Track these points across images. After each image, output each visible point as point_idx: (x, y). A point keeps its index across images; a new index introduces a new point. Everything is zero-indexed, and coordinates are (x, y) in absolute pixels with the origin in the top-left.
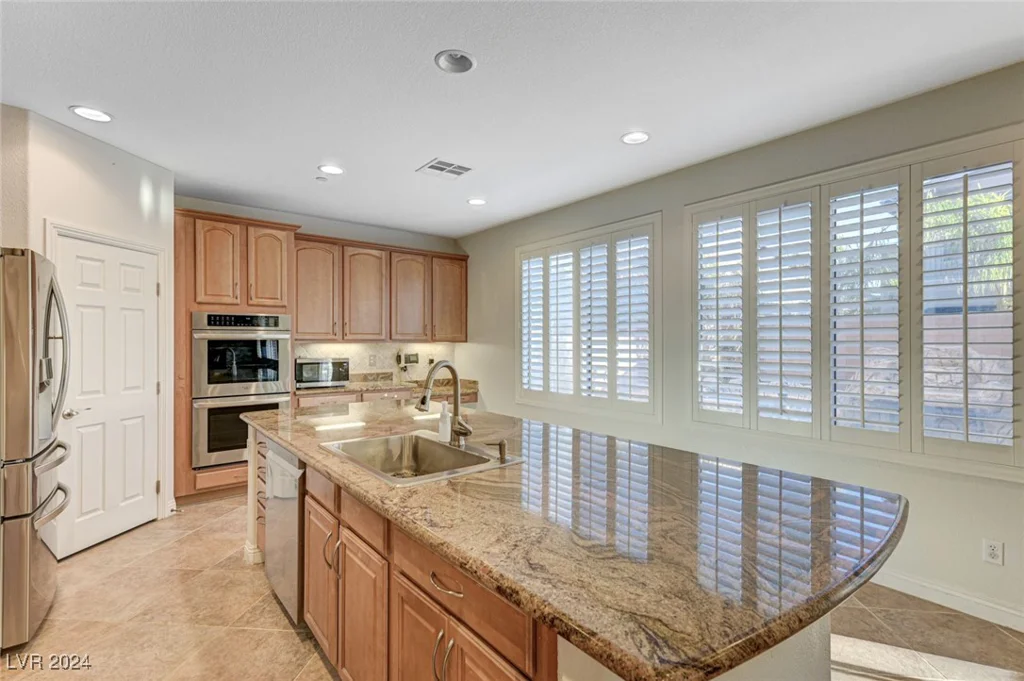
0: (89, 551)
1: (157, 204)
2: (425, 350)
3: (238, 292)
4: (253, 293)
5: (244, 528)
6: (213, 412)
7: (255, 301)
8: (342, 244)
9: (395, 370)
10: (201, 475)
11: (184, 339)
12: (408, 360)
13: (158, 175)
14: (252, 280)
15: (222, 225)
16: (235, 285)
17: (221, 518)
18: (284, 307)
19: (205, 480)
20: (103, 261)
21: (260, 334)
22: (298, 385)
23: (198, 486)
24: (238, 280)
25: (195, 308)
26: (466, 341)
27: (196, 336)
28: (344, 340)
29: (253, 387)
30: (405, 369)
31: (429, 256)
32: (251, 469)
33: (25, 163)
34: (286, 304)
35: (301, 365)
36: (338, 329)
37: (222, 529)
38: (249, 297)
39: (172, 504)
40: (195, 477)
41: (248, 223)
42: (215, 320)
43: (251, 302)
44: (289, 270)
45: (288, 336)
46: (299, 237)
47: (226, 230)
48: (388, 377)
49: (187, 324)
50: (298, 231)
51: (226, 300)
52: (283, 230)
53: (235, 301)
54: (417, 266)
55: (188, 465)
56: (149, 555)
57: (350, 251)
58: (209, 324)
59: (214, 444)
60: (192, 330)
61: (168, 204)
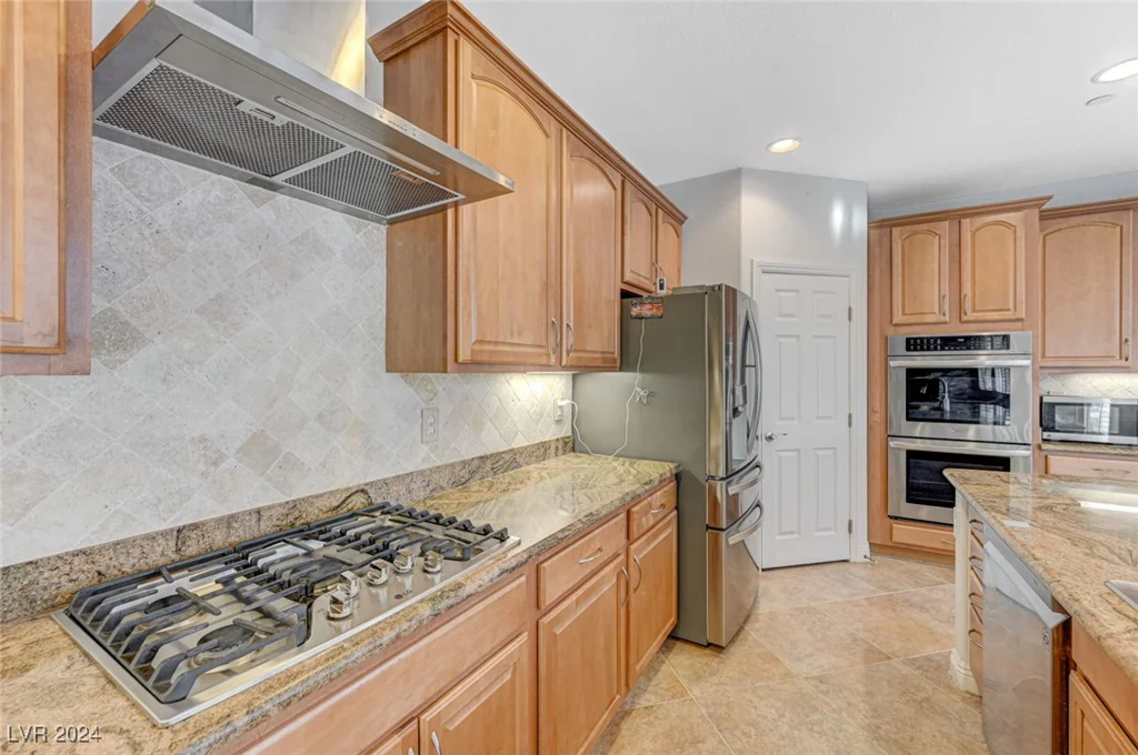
0: (788, 570)
1: (846, 220)
3: (946, 308)
4: (968, 305)
5: (950, 620)
6: (913, 456)
7: (971, 316)
10: (897, 526)
11: (878, 367)
13: (850, 191)
14: (967, 289)
15: (925, 227)
16: (941, 298)
17: (923, 590)
18: (1021, 320)
19: (903, 533)
20: (797, 291)
21: (982, 359)
22: (1046, 435)
23: (896, 539)
24: (946, 291)
25: (890, 331)
27: (892, 363)
29: (971, 431)
34: (1024, 317)
35: (1053, 405)
37: (922, 609)
38: (961, 310)
39: (866, 549)
40: (891, 528)
41: (958, 216)
42: (914, 345)
43: (964, 318)
44: (1029, 265)
45: (1027, 362)
46: (1046, 216)
47: (930, 232)
49: (878, 350)
50: (1047, 206)
51: (930, 318)
52: (1018, 209)
53: (942, 319)
55: (882, 515)
56: (836, 603)
58: (908, 349)
59: (915, 494)
60: (887, 357)
61: (860, 222)
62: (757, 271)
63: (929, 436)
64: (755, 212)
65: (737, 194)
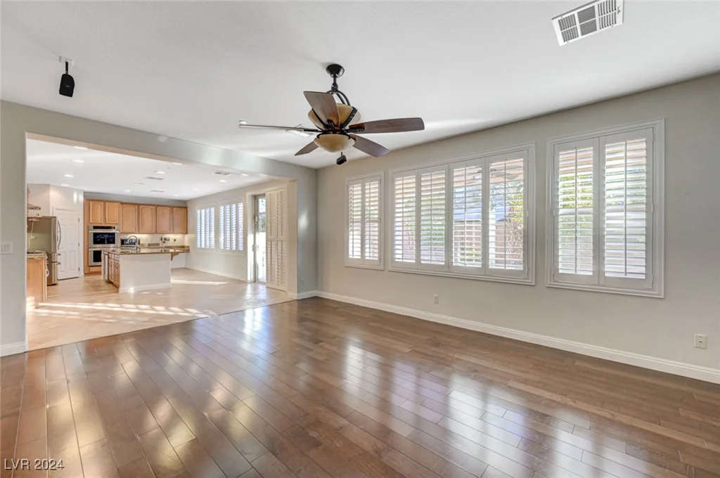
1: (78, 198)
2: (171, 236)
3: (102, 220)
4: (107, 220)
6: (94, 252)
7: (108, 222)
8: (139, 205)
9: (160, 242)
10: (91, 268)
11: (86, 232)
12: (165, 239)
13: (78, 191)
14: (107, 217)
15: (98, 202)
16: (101, 218)
18: (117, 224)
19: (93, 269)
20: (65, 214)
22: (122, 245)
23: (90, 271)
24: (102, 216)
25: (89, 224)
26: (187, 233)
27: (90, 232)
28: (139, 233)
30: (164, 242)
31: (172, 207)
32: (102, 267)
33: (49, 197)
35: (123, 240)
36: (137, 230)
38: (105, 221)
39: (83, 274)
40: (89, 268)
41: (105, 201)
42: (95, 228)
43: (106, 223)
44: (119, 211)
45: (118, 232)
46: (122, 203)
47: (99, 204)
48: (158, 244)
49: (87, 228)
51: (99, 222)
52: (117, 202)
54: (167, 211)
55: (88, 266)
57: (141, 207)
59: (95, 261)
60: (88, 230)
61: (81, 198)
62: (54, 210)
63: (98, 247)
64: (54, 195)
65: (49, 189)
